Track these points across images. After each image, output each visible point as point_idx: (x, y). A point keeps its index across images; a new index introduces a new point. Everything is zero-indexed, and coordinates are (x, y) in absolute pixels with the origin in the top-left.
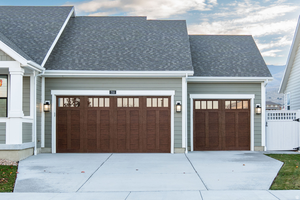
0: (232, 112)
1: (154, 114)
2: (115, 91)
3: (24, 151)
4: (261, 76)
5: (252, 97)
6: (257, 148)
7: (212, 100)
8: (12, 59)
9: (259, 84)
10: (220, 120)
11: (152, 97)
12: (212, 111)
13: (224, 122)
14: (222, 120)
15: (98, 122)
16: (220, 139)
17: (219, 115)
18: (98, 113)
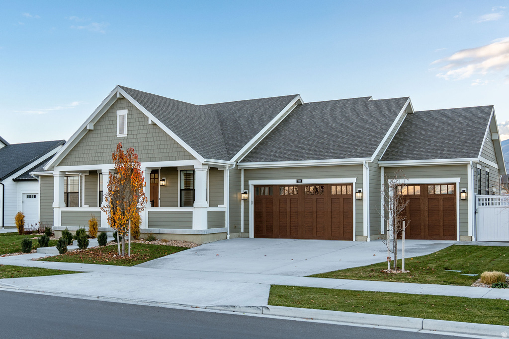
0: (435, 197)
1: (338, 201)
2: (302, 180)
3: (212, 235)
4: (466, 157)
5: (457, 180)
6: (463, 238)
7: (414, 185)
8: (194, 158)
9: (465, 166)
10: (422, 206)
11: (336, 185)
12: (413, 197)
13: (426, 209)
14: (424, 206)
15: (288, 209)
16: (422, 227)
17: (421, 200)
18: (288, 201)
